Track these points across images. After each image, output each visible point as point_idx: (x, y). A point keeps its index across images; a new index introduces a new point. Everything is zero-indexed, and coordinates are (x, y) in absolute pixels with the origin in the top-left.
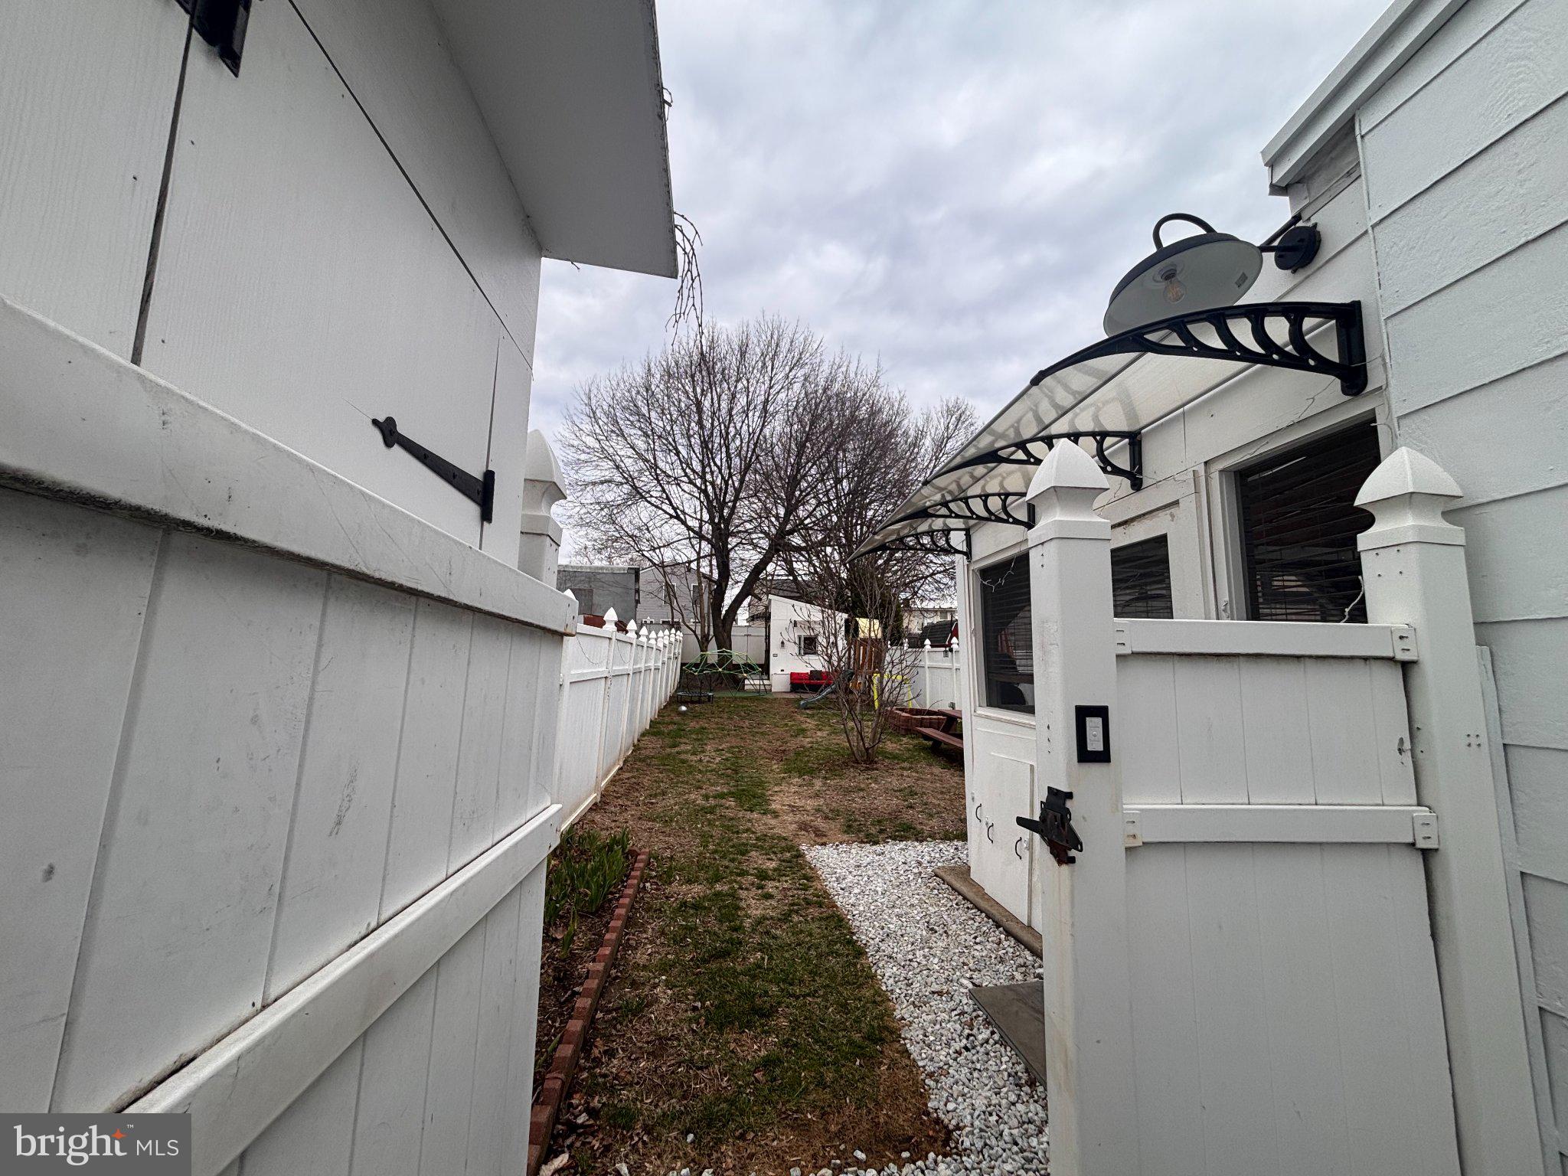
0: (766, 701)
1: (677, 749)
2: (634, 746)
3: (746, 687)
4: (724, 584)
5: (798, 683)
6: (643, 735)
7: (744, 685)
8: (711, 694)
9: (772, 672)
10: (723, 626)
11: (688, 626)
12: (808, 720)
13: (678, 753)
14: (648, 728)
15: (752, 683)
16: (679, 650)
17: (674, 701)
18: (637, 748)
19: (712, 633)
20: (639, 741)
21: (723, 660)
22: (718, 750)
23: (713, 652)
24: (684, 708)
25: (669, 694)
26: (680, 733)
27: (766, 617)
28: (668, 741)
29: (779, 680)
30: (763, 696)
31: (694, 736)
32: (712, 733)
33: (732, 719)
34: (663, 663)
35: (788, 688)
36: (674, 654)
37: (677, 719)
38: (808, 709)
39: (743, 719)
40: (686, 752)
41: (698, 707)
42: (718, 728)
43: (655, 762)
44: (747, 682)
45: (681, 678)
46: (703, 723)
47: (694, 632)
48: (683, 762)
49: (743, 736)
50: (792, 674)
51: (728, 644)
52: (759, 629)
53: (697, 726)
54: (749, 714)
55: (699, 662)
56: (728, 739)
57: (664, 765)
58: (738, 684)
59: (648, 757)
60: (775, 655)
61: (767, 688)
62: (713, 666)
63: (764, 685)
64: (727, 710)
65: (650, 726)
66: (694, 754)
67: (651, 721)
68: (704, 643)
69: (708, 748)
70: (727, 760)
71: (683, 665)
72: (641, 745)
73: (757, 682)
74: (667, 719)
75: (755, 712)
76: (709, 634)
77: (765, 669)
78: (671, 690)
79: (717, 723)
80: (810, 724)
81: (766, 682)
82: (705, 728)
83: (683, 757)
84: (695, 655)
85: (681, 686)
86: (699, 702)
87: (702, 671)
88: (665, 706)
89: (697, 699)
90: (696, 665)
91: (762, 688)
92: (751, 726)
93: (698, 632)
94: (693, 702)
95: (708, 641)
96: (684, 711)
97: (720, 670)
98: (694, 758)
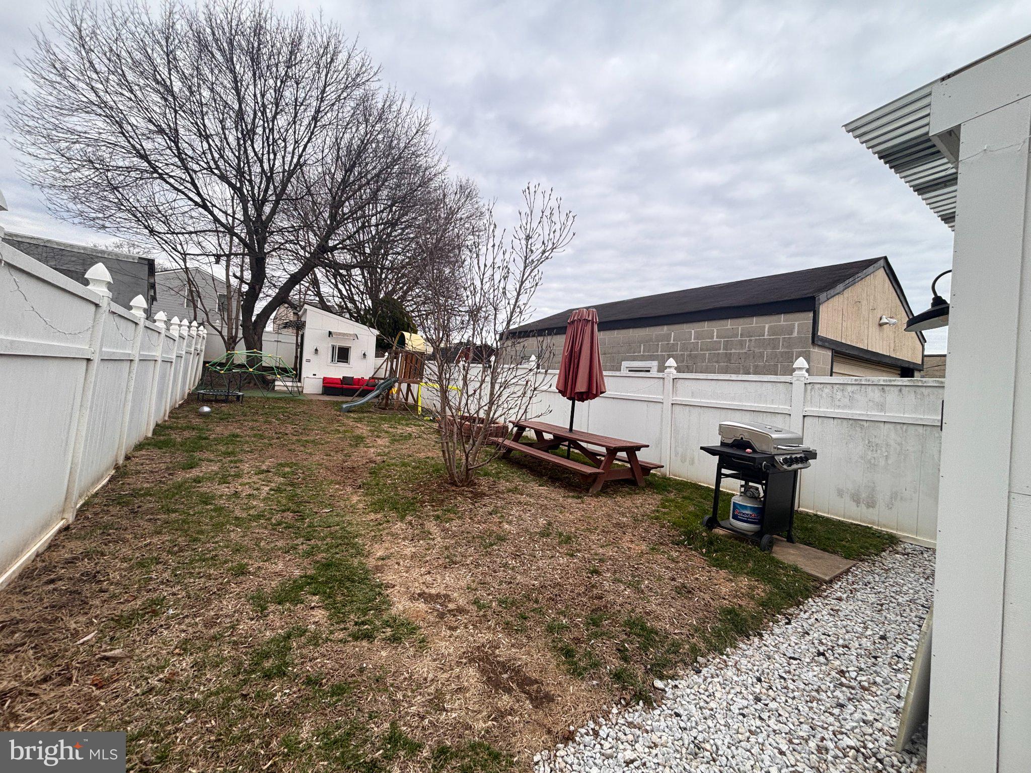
0: (302, 402)
1: (195, 473)
2: (117, 468)
3: (276, 388)
4: (257, 287)
5: (331, 387)
6: (139, 447)
7: (274, 386)
8: (241, 394)
9: (304, 375)
10: (255, 329)
11: (213, 326)
12: (359, 425)
13: (197, 480)
14: (150, 435)
15: (281, 384)
16: (201, 346)
17: (194, 399)
18: (120, 472)
19: (240, 335)
20: (127, 458)
21: (253, 361)
22: (262, 472)
23: (241, 353)
24: (206, 409)
25: (187, 391)
26: (199, 443)
27: (299, 326)
28: (180, 458)
29: (311, 384)
30: (295, 397)
31: (223, 449)
32: (247, 442)
33: (270, 423)
34: (179, 357)
35: (320, 391)
36: (196, 349)
37: (196, 421)
38: (351, 412)
39: (283, 422)
40: (211, 479)
41: (225, 407)
42: (255, 436)
43: (150, 504)
44: (277, 383)
45: (203, 375)
46: (233, 429)
47: (220, 333)
48: (206, 499)
49: (290, 447)
50: (325, 379)
51: (258, 347)
52: (289, 337)
53: (227, 433)
54: (289, 418)
55: (224, 361)
56: (271, 451)
57: (169, 511)
58: (268, 385)
59: (135, 494)
60: (308, 361)
61: (300, 389)
62: (241, 366)
63: (297, 387)
64: (260, 412)
65: (154, 432)
66: (224, 480)
67: (157, 425)
68: (231, 343)
69: (246, 467)
70: (278, 490)
71: (205, 363)
72: (132, 467)
73: (289, 384)
74: (182, 422)
75: (295, 415)
76: (236, 336)
77: (296, 372)
78: (189, 387)
79: (252, 429)
80: (363, 429)
81: (299, 384)
82: (237, 436)
83: (205, 488)
84: (220, 353)
85: (202, 383)
86: (226, 401)
87: (230, 370)
88: (181, 406)
89: (223, 398)
90: (221, 365)
91: (296, 389)
92: (296, 433)
93: (225, 333)
94: (217, 401)
95: (235, 343)
96: (206, 412)
97: (251, 370)
98: (225, 490)
